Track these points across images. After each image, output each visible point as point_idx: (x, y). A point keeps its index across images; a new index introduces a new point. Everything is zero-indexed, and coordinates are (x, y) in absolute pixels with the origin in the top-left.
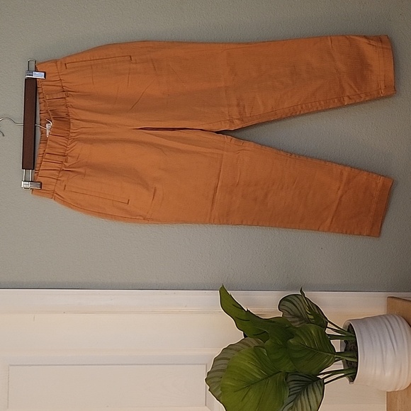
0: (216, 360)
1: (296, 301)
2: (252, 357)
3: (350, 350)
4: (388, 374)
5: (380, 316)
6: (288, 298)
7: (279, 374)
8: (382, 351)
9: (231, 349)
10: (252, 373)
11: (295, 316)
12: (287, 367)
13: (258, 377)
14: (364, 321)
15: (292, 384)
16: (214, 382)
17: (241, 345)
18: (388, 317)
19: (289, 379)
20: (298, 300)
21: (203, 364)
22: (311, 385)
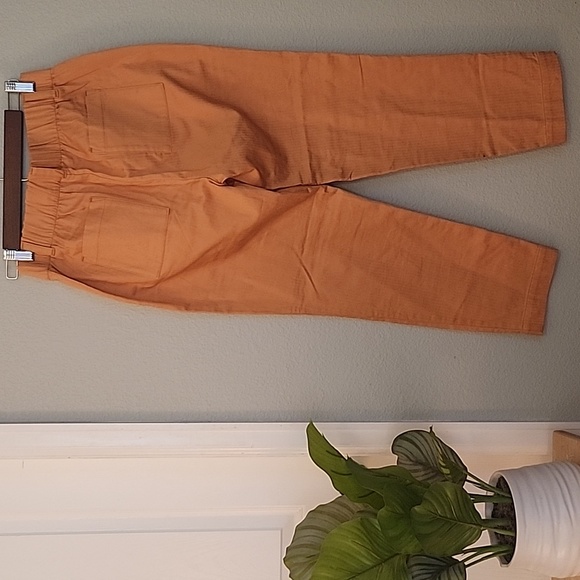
0: (299, 528)
1: (419, 440)
2: (358, 533)
3: (503, 516)
4: (561, 554)
5: (545, 464)
6: (407, 436)
7: (398, 557)
8: (552, 520)
9: (321, 512)
10: (358, 557)
11: (418, 462)
12: (410, 546)
13: (368, 563)
14: (522, 472)
15: (416, 570)
16: (296, 564)
17: (337, 506)
18: (559, 467)
19: (412, 562)
20: (422, 439)
21: (277, 529)
22: (445, 572)
